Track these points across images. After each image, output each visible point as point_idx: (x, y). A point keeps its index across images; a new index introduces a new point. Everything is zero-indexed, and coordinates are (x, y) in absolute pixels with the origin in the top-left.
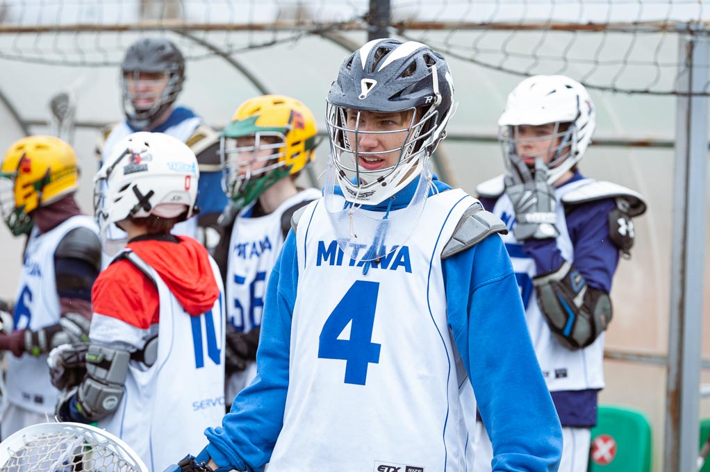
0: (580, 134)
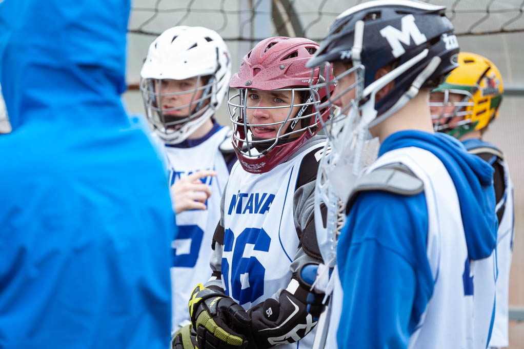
0: (219, 85)
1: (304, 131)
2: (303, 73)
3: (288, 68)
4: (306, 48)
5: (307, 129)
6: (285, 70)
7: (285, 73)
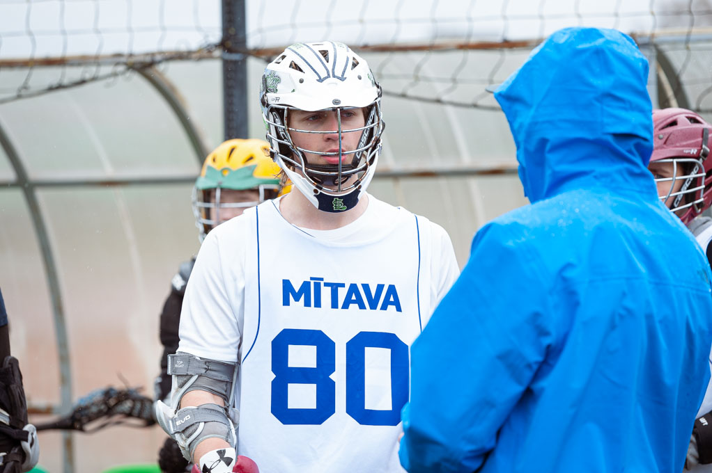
1: (689, 208)
2: (685, 143)
3: (668, 138)
4: (687, 117)
5: (693, 206)
6: (664, 140)
7: (665, 143)
